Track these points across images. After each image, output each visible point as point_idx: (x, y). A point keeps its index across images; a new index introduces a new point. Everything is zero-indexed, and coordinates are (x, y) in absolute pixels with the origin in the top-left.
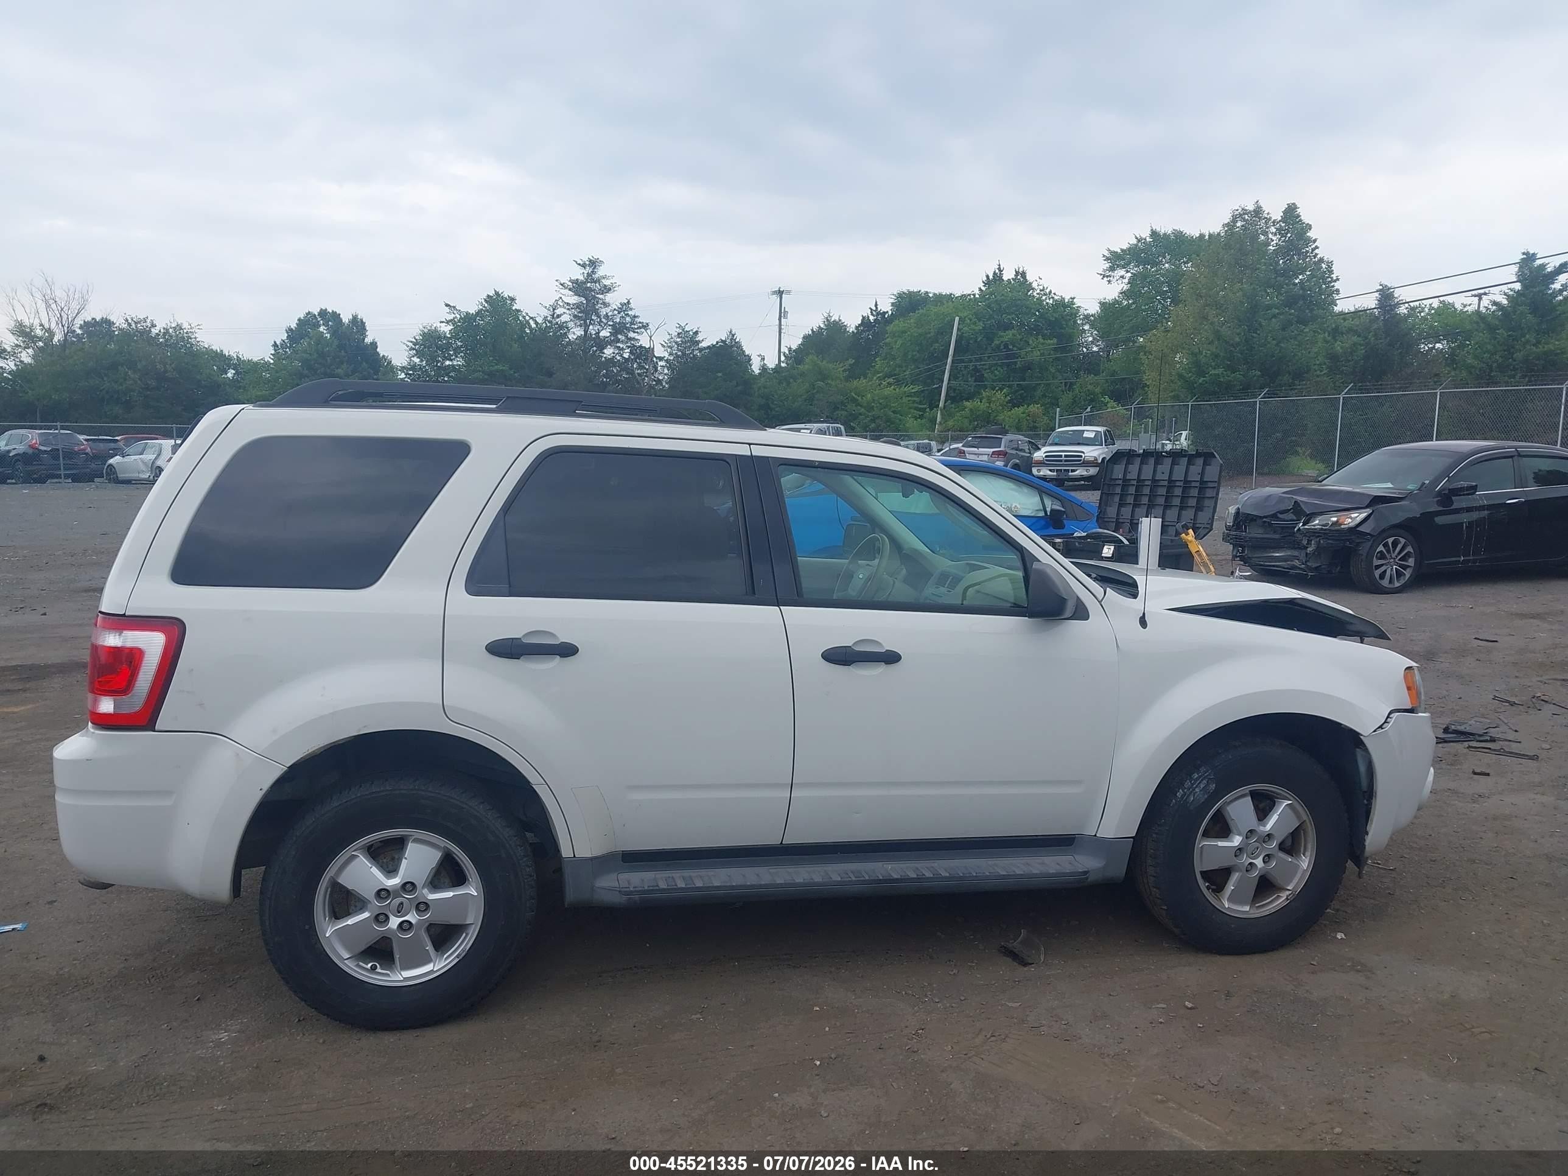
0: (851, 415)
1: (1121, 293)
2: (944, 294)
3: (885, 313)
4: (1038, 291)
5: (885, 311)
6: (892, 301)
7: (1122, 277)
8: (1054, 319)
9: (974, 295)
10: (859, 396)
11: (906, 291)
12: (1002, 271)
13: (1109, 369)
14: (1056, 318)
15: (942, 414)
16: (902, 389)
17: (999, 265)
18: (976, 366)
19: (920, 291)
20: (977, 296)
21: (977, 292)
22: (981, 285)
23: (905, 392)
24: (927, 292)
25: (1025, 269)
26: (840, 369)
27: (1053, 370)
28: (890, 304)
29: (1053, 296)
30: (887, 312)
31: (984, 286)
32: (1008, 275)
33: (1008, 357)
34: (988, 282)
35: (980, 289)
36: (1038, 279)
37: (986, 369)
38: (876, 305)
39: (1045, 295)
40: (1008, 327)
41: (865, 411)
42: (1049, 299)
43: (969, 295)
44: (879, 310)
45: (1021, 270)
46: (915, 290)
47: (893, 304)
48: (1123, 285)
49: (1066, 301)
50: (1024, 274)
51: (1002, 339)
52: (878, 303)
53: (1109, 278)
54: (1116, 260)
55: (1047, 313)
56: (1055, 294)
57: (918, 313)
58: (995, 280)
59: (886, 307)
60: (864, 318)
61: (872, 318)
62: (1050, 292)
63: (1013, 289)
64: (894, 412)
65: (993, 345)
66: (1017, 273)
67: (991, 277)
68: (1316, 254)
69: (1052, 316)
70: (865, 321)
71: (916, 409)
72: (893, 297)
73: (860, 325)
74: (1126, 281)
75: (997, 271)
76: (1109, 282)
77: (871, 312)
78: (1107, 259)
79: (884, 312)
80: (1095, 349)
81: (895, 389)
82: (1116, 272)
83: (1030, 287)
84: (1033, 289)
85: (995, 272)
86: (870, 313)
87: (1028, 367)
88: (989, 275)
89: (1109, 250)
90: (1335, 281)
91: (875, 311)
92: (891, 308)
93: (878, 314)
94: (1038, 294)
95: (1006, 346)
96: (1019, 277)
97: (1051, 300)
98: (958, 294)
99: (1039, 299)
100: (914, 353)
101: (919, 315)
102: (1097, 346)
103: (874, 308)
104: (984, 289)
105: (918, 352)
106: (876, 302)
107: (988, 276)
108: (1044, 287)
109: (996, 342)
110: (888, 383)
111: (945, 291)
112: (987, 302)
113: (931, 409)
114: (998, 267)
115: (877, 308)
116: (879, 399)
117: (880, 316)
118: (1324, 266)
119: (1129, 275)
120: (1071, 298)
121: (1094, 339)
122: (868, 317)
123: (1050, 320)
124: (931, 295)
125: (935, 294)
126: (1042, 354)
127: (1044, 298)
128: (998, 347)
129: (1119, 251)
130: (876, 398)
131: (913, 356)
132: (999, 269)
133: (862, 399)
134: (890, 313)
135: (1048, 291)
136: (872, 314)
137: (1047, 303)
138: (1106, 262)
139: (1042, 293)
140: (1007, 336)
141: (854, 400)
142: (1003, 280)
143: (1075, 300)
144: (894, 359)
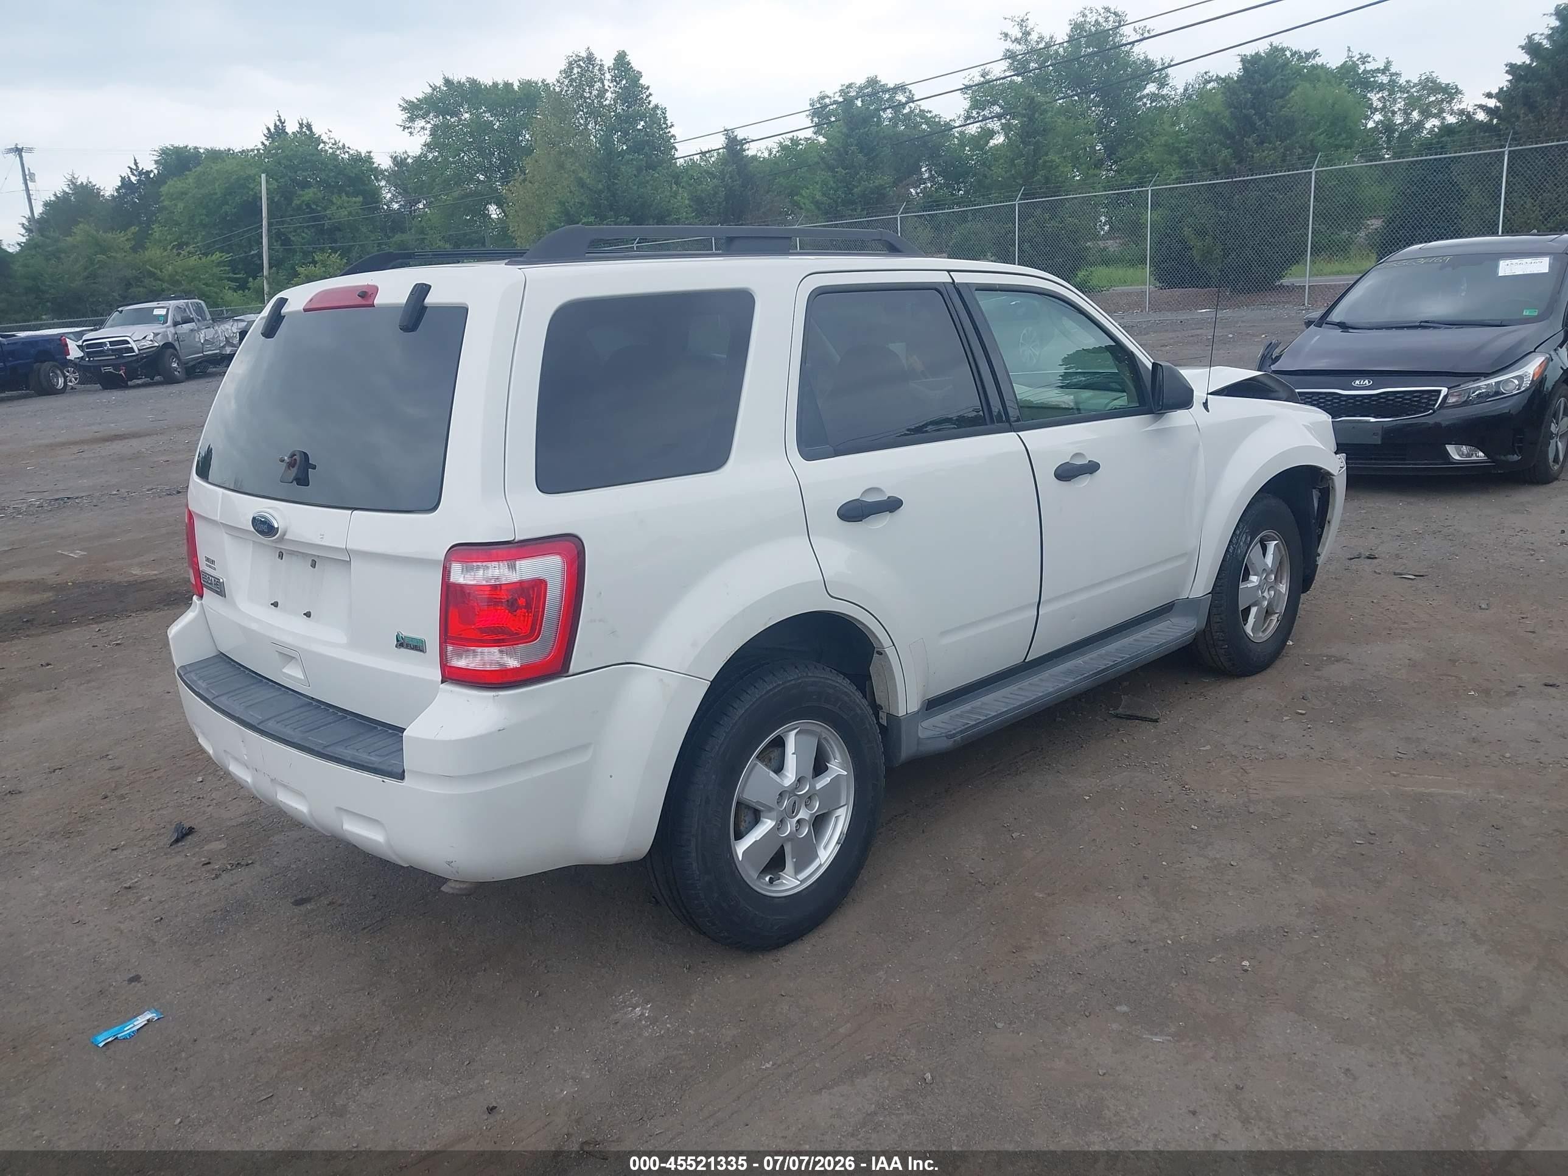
0: (151, 291)
1: (424, 146)
2: (217, 149)
3: (148, 173)
4: (330, 145)
5: (149, 170)
6: (156, 158)
7: (423, 128)
8: (354, 175)
9: (258, 150)
10: (156, 269)
11: (169, 147)
12: (284, 123)
13: (416, 226)
14: (356, 174)
15: (269, 283)
16: (208, 258)
17: (279, 116)
18: (279, 229)
19: (187, 147)
20: (261, 151)
21: (260, 146)
22: (264, 139)
23: (213, 261)
24: (196, 148)
25: (309, 121)
26: (122, 239)
27: (364, 230)
28: (153, 162)
29: (348, 150)
30: (152, 171)
31: (267, 140)
32: (292, 128)
33: (315, 219)
34: (270, 135)
35: (263, 143)
36: (327, 132)
37: (291, 232)
38: (136, 164)
39: (338, 148)
40: (305, 185)
41: (168, 286)
42: (344, 153)
43: (253, 150)
44: (140, 169)
45: (305, 122)
46: (181, 146)
47: (156, 162)
48: (425, 137)
49: (363, 155)
50: (309, 127)
51: (303, 198)
52: (137, 161)
53: (410, 130)
54: (414, 110)
55: (345, 169)
56: (349, 148)
57: (195, 172)
58: (277, 133)
59: (149, 164)
60: (123, 179)
61: (133, 179)
62: (344, 146)
63: (301, 143)
64: (206, 284)
65: (293, 205)
66: (301, 125)
67: (273, 130)
68: (650, 101)
69: (352, 172)
70: (125, 183)
71: (229, 279)
72: (155, 153)
73: (120, 188)
74: (428, 132)
75: (278, 123)
76: (411, 133)
77: (131, 172)
78: (404, 109)
79: (147, 171)
80: (396, 206)
81: (200, 259)
82: (416, 123)
83: (319, 140)
84: (324, 142)
85: (275, 124)
86: (130, 174)
87: (337, 228)
88: (270, 127)
89: (404, 99)
90: (670, 127)
91: (135, 169)
92: (155, 166)
93: (141, 173)
94: (330, 148)
95: (308, 205)
96: (304, 130)
97: (347, 154)
98: (237, 149)
99: (333, 153)
100: (202, 217)
101: (196, 173)
102: (397, 202)
103: (134, 167)
104: (267, 143)
105: (206, 215)
106: (135, 160)
107: (268, 129)
108: (335, 141)
109: (296, 202)
110: (188, 252)
111: (221, 146)
112: (275, 158)
113: (255, 278)
114: (278, 118)
115: (137, 166)
116: (183, 270)
117: (143, 176)
118: (659, 112)
119: (429, 126)
120: (367, 152)
121: (393, 195)
122: (129, 177)
123: (350, 176)
124: (202, 151)
125: (206, 149)
126: (350, 214)
127: (338, 152)
128: (299, 208)
129: (415, 101)
130: (180, 270)
131: (202, 220)
132: (280, 120)
133: (161, 271)
134: (156, 171)
135: (340, 145)
136: (133, 174)
137: (342, 158)
138: (403, 112)
139: (335, 147)
140: (309, 194)
141: (152, 275)
142: (287, 133)
143: (372, 154)
144: (178, 224)
